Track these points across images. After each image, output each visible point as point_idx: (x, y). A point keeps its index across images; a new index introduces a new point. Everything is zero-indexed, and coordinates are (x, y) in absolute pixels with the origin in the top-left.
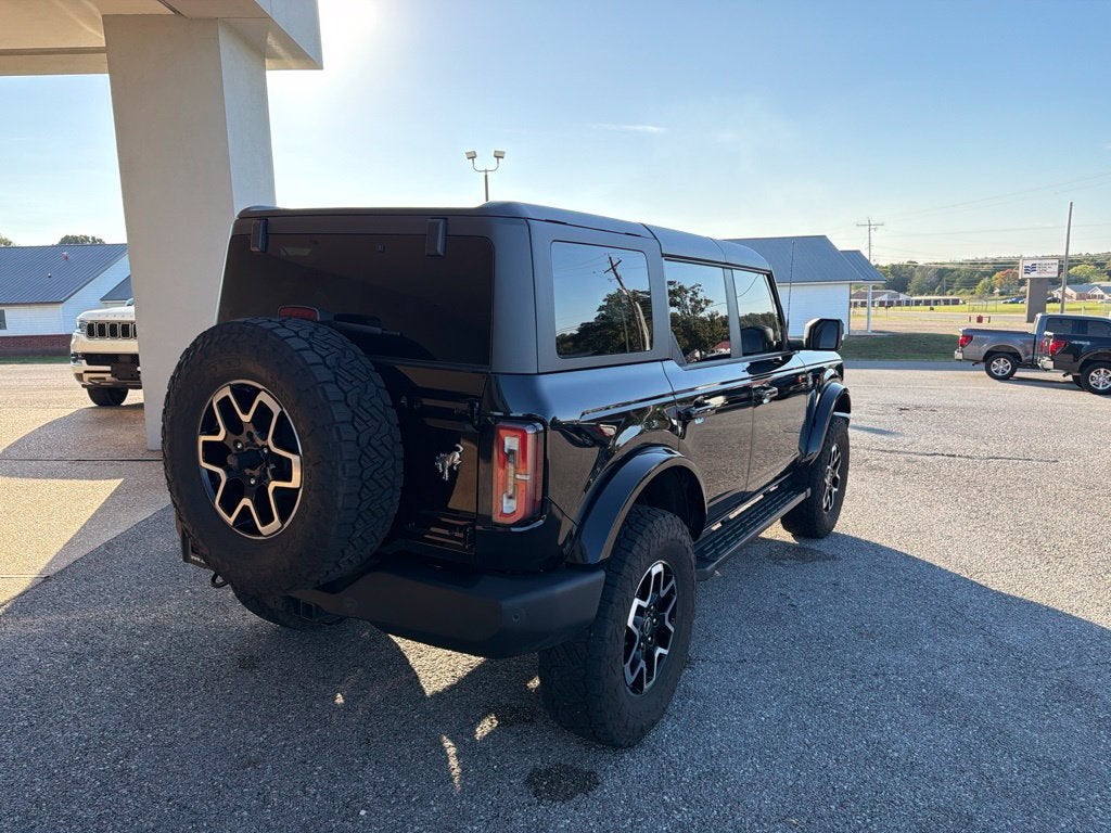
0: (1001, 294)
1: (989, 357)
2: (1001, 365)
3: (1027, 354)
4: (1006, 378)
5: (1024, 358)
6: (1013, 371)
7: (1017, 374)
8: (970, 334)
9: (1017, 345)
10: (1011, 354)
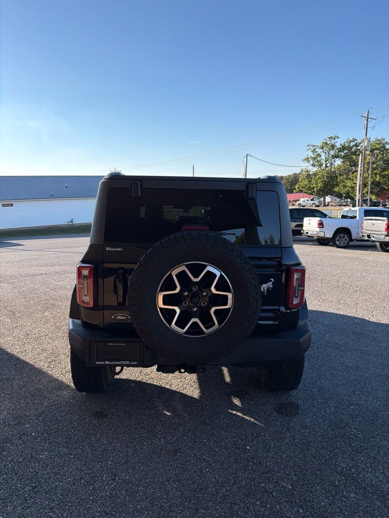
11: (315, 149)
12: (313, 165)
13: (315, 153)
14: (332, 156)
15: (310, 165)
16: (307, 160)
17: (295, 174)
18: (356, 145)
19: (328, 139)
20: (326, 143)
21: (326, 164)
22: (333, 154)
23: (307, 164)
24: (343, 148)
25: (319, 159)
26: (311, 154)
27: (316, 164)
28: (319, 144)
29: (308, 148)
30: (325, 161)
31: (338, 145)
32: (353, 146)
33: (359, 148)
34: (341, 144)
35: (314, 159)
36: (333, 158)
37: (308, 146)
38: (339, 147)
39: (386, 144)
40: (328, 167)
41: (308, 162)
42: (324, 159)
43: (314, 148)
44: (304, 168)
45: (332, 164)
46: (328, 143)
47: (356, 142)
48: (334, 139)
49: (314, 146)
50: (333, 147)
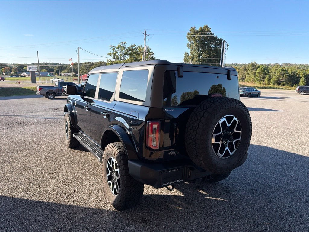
0: (6, 74)
1: (48, 93)
2: (51, 96)
3: (57, 92)
4: (53, 99)
5: (56, 93)
6: (54, 97)
7: (56, 97)
8: (41, 87)
9: (54, 90)
10: (53, 92)
11: (114, 49)
12: (114, 58)
13: (115, 51)
14: (124, 53)
15: (112, 58)
16: (110, 54)
17: (101, 62)
18: (136, 49)
19: (121, 43)
20: (120, 45)
21: (121, 58)
22: (124, 52)
23: (110, 57)
24: (129, 49)
25: (117, 54)
26: (112, 51)
27: (115, 57)
28: (117, 46)
29: (111, 47)
30: (120, 56)
31: (127, 48)
32: (134, 49)
33: (137, 50)
34: (128, 47)
35: (114, 54)
36: (125, 55)
37: (110, 46)
38: (127, 49)
39: (150, 49)
40: (122, 59)
41: (111, 56)
42: (120, 55)
43: (114, 47)
44: (109, 59)
45: (124, 58)
46: (121, 46)
47: (136, 47)
48: (124, 44)
49: (113, 47)
50: (124, 48)
